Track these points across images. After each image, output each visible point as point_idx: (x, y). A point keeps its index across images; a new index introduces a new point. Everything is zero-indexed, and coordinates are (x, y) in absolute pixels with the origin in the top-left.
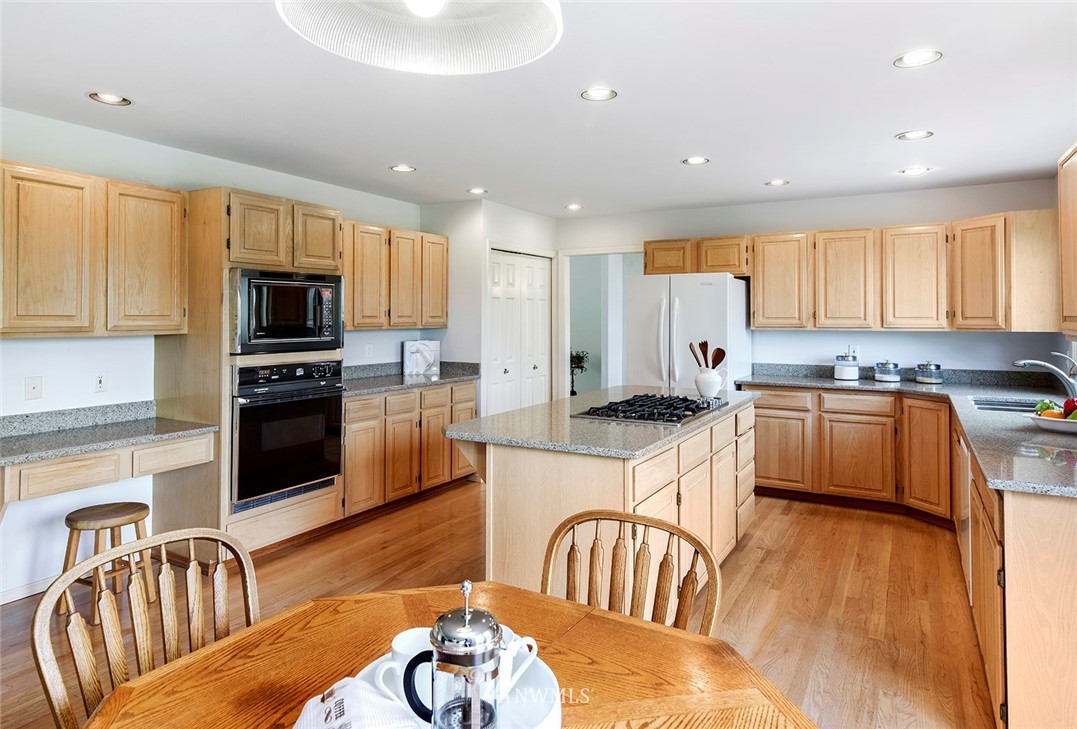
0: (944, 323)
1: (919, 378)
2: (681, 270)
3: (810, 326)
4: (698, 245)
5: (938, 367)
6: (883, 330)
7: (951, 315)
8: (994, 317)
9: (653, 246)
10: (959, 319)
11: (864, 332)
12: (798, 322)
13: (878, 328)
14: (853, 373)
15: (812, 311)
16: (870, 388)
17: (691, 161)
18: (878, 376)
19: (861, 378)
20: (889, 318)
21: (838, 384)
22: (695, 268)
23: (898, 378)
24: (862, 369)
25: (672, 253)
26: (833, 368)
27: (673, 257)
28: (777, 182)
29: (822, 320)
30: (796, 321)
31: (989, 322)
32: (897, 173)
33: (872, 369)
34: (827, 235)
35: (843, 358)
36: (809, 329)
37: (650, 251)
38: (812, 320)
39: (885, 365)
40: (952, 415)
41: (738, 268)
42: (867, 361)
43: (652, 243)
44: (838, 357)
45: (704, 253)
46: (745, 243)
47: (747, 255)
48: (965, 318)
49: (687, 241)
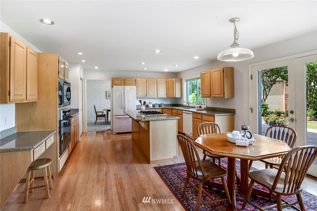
0: (165, 96)
1: (161, 106)
2: (121, 85)
3: (146, 97)
4: (124, 80)
5: (164, 104)
7: (167, 95)
8: (174, 95)
9: (114, 79)
10: (168, 96)
11: (154, 98)
13: (156, 97)
14: (151, 106)
15: (146, 94)
16: (154, 108)
17: (142, 63)
18: (155, 106)
19: (153, 107)
20: (158, 95)
21: (149, 108)
22: (124, 85)
23: (158, 106)
24: (153, 105)
25: (119, 81)
26: (148, 105)
27: (119, 82)
28: (145, 69)
29: (148, 96)
30: (143, 96)
32: (163, 70)
33: (154, 105)
34: (149, 80)
35: (150, 103)
37: (113, 80)
39: (156, 104)
40: (172, 111)
41: (133, 85)
42: (154, 103)
43: (113, 78)
44: (149, 103)
45: (126, 81)
46: (134, 80)
47: (134, 82)
48: (169, 95)
49: (122, 78)
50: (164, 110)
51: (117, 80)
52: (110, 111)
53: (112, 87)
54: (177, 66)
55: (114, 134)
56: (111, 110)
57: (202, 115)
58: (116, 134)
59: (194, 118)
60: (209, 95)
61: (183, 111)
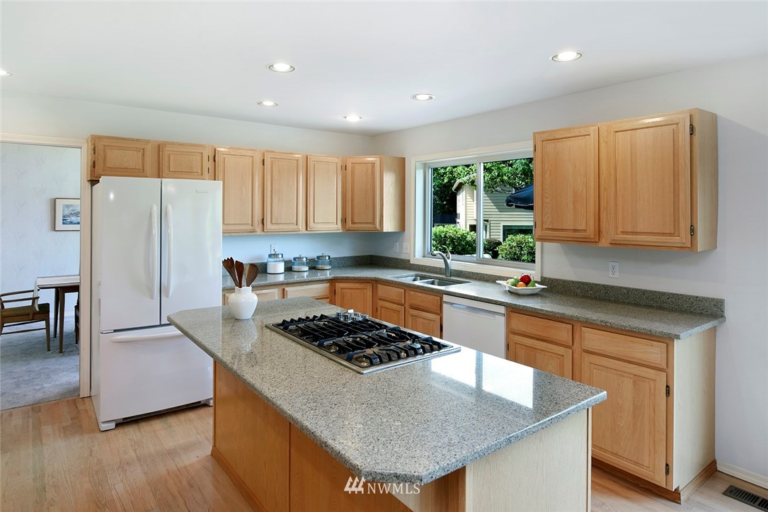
0: (337, 227)
1: (320, 266)
2: (138, 173)
3: (258, 228)
4: (159, 150)
5: (329, 257)
6: (307, 232)
7: (344, 221)
8: (373, 223)
10: (349, 224)
11: (292, 235)
12: (251, 228)
13: (303, 231)
14: (281, 268)
15: (261, 218)
18: (295, 268)
19: (286, 272)
20: (311, 224)
22: (155, 173)
23: (308, 269)
24: (286, 262)
25: (129, 153)
26: (267, 265)
27: (131, 159)
28: (269, 105)
29: (269, 226)
30: (250, 227)
31: (370, 226)
33: (291, 262)
34: (272, 155)
35: (275, 255)
36: (258, 233)
37: (100, 148)
38: (261, 225)
39: (300, 258)
40: (374, 290)
41: (200, 176)
42: (290, 256)
43: (100, 138)
44: (270, 256)
45: (166, 158)
46: (209, 153)
47: (208, 164)
48: (353, 223)
49: (147, 142)
50: (339, 285)
51: (120, 148)
52: (75, 288)
53: (94, 182)
54: (423, 97)
55: (104, 427)
56: (84, 289)
57: (575, 324)
58: (113, 425)
59: (515, 334)
60: (591, 232)
61: (446, 298)
